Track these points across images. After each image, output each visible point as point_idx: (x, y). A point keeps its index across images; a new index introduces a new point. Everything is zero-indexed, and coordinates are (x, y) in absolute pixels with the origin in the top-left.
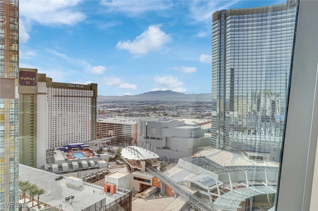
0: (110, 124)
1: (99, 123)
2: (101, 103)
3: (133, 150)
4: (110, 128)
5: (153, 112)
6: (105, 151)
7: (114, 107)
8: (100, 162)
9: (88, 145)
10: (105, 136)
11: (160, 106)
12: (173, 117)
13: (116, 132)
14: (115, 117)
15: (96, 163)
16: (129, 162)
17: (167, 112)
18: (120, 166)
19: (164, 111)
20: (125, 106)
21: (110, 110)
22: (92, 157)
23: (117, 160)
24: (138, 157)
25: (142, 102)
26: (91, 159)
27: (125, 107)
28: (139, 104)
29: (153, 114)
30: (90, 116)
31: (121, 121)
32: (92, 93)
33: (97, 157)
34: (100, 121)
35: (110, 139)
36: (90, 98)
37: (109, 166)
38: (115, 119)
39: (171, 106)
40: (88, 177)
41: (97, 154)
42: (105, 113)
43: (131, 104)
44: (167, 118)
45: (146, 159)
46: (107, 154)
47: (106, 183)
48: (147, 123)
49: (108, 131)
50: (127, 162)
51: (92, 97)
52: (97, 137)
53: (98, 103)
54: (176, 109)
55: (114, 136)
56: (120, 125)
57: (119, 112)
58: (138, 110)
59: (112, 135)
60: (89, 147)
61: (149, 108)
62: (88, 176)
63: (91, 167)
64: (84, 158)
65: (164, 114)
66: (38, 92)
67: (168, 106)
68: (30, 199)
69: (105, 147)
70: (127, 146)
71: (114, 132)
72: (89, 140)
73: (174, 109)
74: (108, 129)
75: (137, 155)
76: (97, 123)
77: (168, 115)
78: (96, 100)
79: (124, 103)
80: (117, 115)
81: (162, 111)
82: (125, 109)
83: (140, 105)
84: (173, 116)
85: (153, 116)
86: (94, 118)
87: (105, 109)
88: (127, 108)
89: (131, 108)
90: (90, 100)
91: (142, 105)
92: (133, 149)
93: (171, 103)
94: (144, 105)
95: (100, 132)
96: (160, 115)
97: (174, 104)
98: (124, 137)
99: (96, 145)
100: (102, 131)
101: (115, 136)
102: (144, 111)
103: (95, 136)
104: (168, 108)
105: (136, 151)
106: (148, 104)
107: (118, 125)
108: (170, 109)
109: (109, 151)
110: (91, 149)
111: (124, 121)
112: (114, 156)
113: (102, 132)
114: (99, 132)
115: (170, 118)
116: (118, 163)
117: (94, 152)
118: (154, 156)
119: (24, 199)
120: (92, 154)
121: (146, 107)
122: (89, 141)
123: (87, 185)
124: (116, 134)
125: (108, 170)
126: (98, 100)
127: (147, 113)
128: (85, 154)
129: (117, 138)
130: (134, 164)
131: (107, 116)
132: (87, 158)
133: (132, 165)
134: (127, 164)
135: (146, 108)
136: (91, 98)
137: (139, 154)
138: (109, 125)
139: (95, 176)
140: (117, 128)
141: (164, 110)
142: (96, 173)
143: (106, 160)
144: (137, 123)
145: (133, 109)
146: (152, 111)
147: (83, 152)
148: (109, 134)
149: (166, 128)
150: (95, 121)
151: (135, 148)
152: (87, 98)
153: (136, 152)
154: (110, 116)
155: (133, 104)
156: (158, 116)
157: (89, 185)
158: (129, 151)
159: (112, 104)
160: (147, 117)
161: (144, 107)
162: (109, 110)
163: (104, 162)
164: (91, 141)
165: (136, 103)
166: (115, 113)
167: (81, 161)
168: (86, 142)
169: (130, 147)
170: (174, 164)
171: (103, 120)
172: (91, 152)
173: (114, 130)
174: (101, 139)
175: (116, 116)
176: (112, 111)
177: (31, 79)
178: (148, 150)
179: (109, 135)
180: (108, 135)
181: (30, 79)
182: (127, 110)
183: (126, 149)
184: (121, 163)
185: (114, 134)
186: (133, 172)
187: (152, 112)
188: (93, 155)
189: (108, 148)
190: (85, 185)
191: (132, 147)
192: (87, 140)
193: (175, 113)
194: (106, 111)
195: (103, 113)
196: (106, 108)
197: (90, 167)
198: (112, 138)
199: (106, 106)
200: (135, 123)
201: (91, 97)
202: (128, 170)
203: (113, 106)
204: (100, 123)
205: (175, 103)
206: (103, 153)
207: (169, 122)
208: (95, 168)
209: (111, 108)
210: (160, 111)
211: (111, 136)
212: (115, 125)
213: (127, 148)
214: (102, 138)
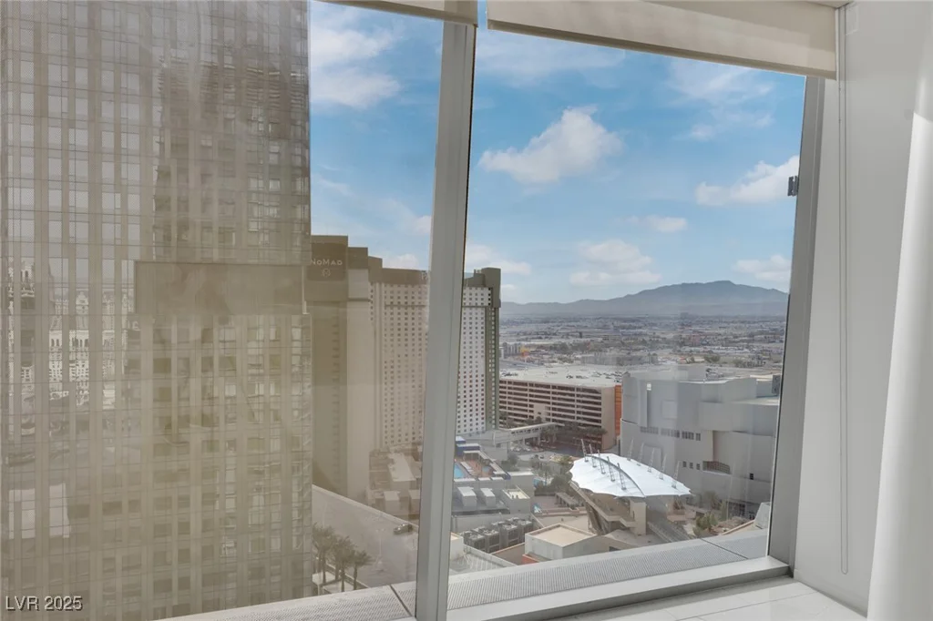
0: (537, 385)
1: (505, 382)
2: (511, 323)
3: (606, 466)
4: (536, 396)
5: (671, 350)
6: (525, 465)
7: (547, 335)
8: (512, 493)
9: (476, 445)
10: (522, 421)
11: (694, 331)
12: (737, 366)
13: (554, 409)
14: (552, 364)
15: (499, 496)
16: (594, 501)
17: (717, 350)
18: (568, 511)
19: (709, 348)
20: (581, 333)
21: (536, 343)
22: (488, 479)
23: (559, 494)
24: (624, 489)
25: (633, 321)
26: (486, 485)
27: (581, 337)
28: (623, 328)
29: (669, 359)
30: (482, 362)
31: (571, 377)
32: (486, 297)
33: (501, 478)
34: (509, 375)
35: (537, 429)
36: (480, 310)
37: (537, 510)
38: (551, 370)
39: (730, 331)
40: (476, 533)
41: (503, 472)
42: (523, 354)
43: (601, 325)
44: (716, 369)
45: (647, 494)
46: (529, 473)
47: (528, 555)
48: (649, 386)
49: (531, 406)
50: (588, 500)
51: (485, 307)
52: (501, 423)
53: (505, 324)
54: (748, 341)
55: (548, 420)
56: (567, 388)
57: (562, 349)
58: (623, 343)
59: (543, 416)
60: (478, 448)
61: (658, 337)
62: (477, 530)
63: (484, 508)
64: (466, 480)
65: (707, 359)
66: (350, 297)
67: (722, 331)
68: (337, 577)
69: (524, 452)
70: (589, 452)
71: (549, 408)
72: (480, 430)
73: (743, 341)
74: (530, 401)
75: (619, 482)
76: (501, 382)
77: (722, 359)
78: (496, 316)
79: (578, 323)
80: (556, 360)
81: (701, 349)
82: (583, 340)
83: (628, 329)
84: (738, 364)
85: (669, 363)
86: (491, 368)
87: (523, 340)
88: (589, 339)
89: (600, 339)
90: (480, 316)
91: (635, 328)
92: (608, 462)
93: (732, 322)
94: (640, 328)
95: (510, 408)
96: (693, 361)
97: (743, 325)
98: (580, 424)
99: (499, 445)
100: (515, 404)
101: (554, 420)
102: (641, 347)
103: (495, 419)
104: (720, 337)
105: (618, 468)
106: (655, 325)
107: (561, 388)
108: (728, 342)
109: (535, 465)
110: (484, 457)
111: (577, 377)
112: (549, 481)
113: (515, 409)
114: (505, 408)
115: (728, 369)
116: (562, 503)
117: (494, 466)
118: (675, 487)
119: (322, 574)
120: (486, 470)
121: (646, 335)
122: (478, 433)
123: (477, 556)
124: (554, 415)
125: (533, 521)
126: (503, 314)
127: (652, 353)
128: (468, 467)
129: (559, 427)
130: (612, 510)
131: (529, 361)
132: (473, 480)
133: (605, 510)
134: (589, 507)
135: (647, 339)
136: (484, 312)
137: (626, 480)
138: (534, 388)
139: (496, 532)
140: (559, 399)
141: (708, 344)
142: (499, 524)
143: (526, 491)
144: (618, 384)
145: (606, 342)
146: (668, 347)
147: (464, 464)
148: (535, 415)
149: (715, 401)
150: (495, 377)
151: (614, 458)
152: (474, 309)
153: (616, 473)
154: (537, 361)
155: (605, 327)
156: (688, 363)
157: (480, 558)
158: (594, 467)
159: (544, 327)
160: (652, 367)
161: (640, 334)
162: (534, 346)
163: (522, 495)
164: (483, 432)
165: (615, 323)
166: (552, 352)
167: (460, 488)
168: (470, 435)
169: (596, 455)
170: (740, 518)
171: (517, 372)
172: (486, 463)
173: (549, 403)
174: (513, 429)
175: (554, 362)
176: (542, 347)
177: (333, 263)
178: (653, 469)
179: (535, 418)
180: (532, 417)
181: (330, 262)
182: (586, 344)
183: (587, 461)
184: (570, 503)
185: (549, 414)
186: (607, 533)
187: (666, 352)
188: (491, 473)
189: (533, 455)
190: (469, 556)
191: (603, 456)
192: (474, 430)
193: (746, 355)
194: (526, 346)
195: (516, 353)
196: (524, 337)
197: (482, 507)
198: (543, 429)
199: (525, 334)
200: (611, 383)
201: (482, 306)
202: (591, 526)
203: (546, 333)
204: (510, 383)
205: (743, 322)
206: (517, 470)
207: (724, 382)
208: (497, 511)
209: (540, 338)
210: (693, 349)
211: (539, 421)
212: (551, 390)
213: (590, 459)
214: (516, 426)
